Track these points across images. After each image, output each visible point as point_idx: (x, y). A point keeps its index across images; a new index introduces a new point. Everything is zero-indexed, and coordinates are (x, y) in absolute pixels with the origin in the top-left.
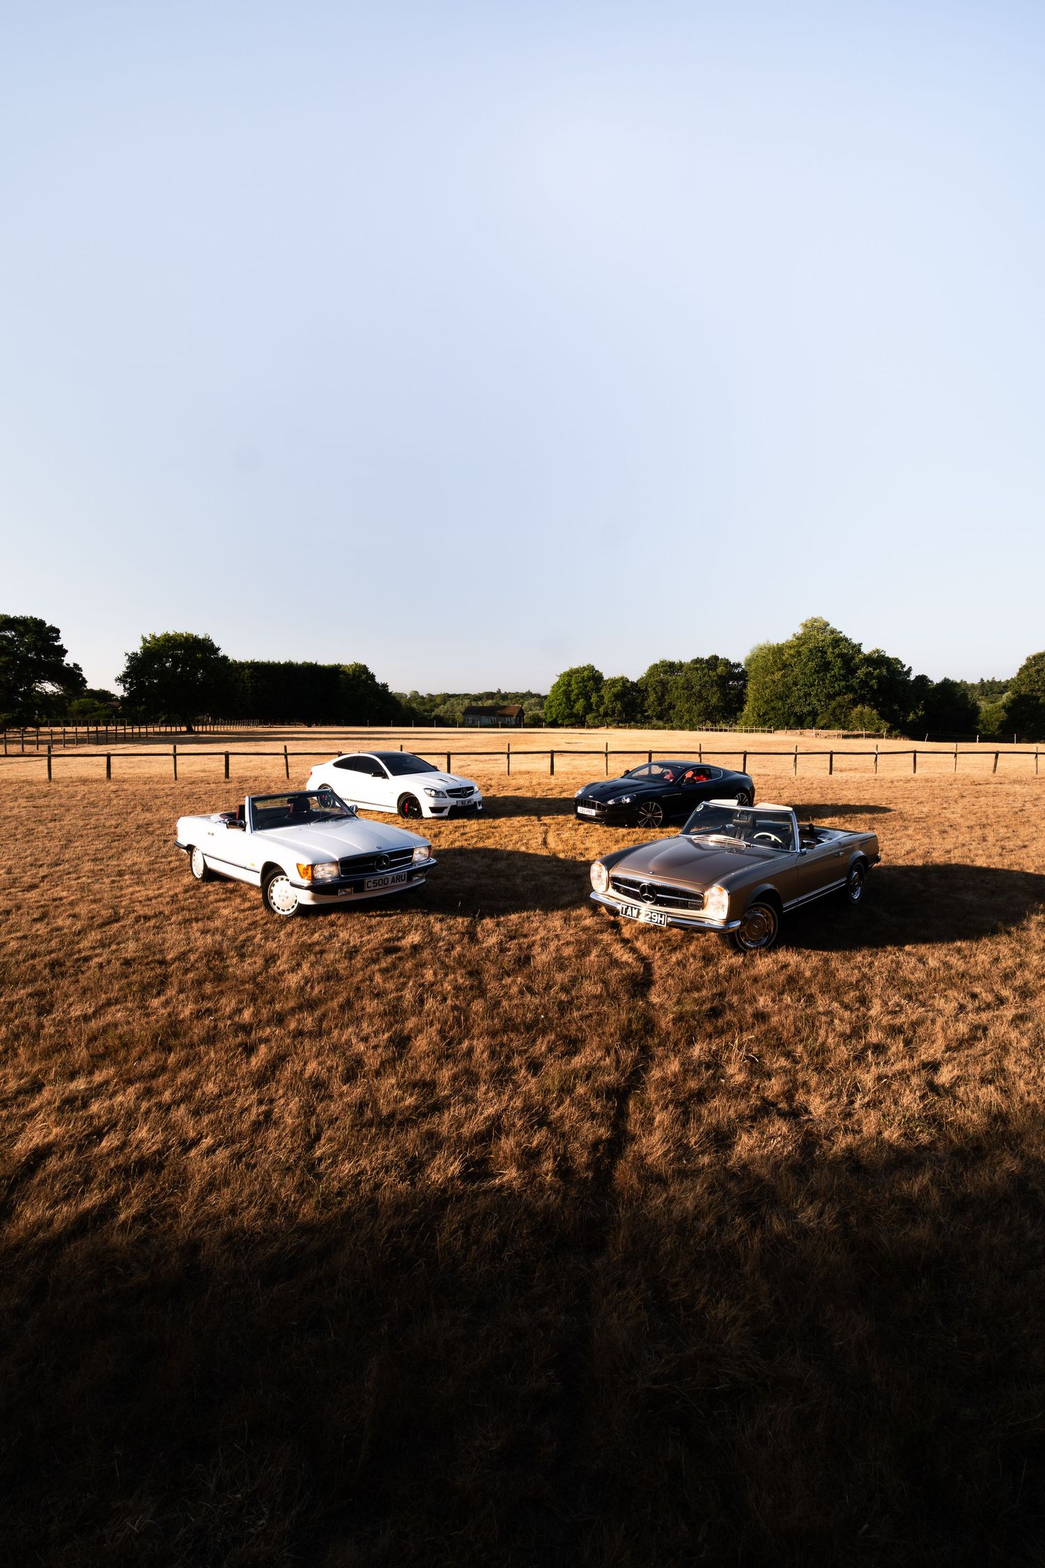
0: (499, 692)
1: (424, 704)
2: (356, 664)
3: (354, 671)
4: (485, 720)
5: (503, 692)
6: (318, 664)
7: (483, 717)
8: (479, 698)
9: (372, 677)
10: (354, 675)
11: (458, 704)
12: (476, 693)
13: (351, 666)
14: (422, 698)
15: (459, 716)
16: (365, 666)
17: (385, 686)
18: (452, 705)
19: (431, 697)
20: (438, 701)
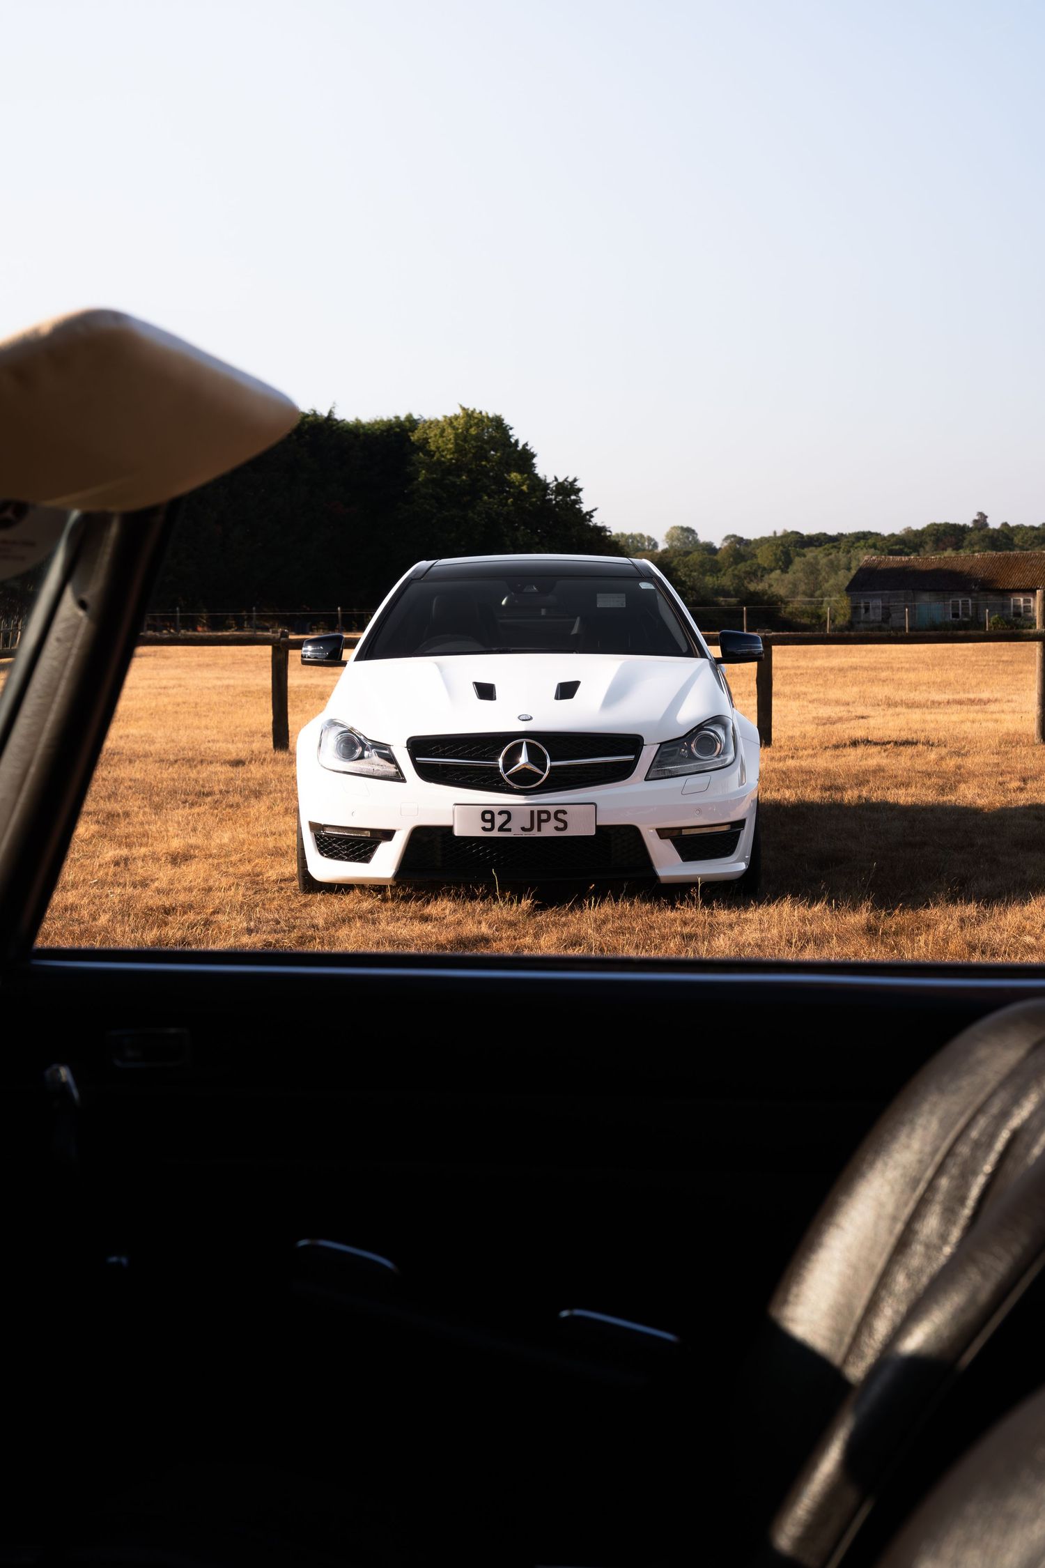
0: (981, 521)
1: (715, 569)
2: (469, 415)
3: (462, 438)
4: (932, 607)
5: (994, 523)
6: (339, 416)
7: (926, 597)
8: (910, 542)
9: (524, 459)
10: (459, 450)
11: (834, 567)
12: (898, 529)
13: (451, 421)
14: (709, 549)
15: (836, 605)
16: (498, 423)
17: (568, 489)
18: (813, 570)
19: (740, 549)
20: (764, 558)
